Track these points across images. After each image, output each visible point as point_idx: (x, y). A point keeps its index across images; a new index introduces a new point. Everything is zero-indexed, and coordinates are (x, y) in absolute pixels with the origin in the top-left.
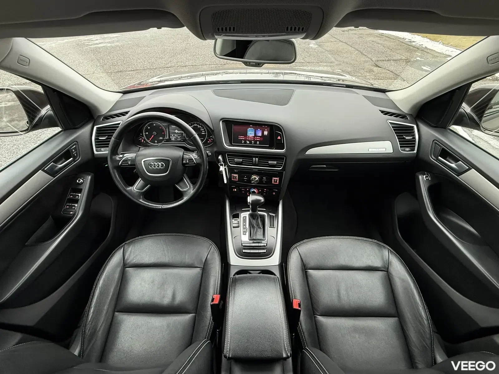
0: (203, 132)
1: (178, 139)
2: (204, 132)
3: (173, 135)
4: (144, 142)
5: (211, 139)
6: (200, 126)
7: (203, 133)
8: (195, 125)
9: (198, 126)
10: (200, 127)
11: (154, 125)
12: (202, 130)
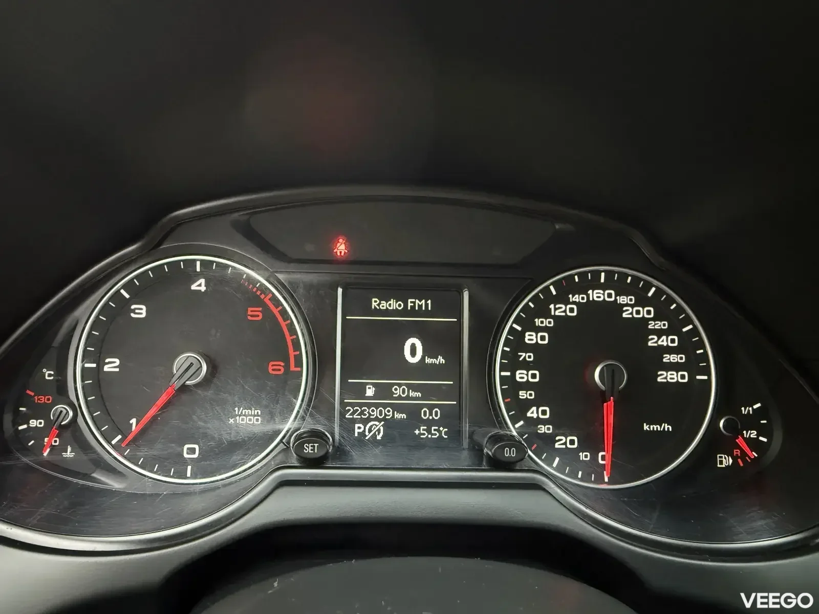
0: (668, 358)
1: (421, 431)
2: (676, 367)
3: (370, 392)
4: (69, 454)
5: (754, 434)
6: (642, 301)
7: (672, 377)
8: (596, 295)
9: (620, 308)
10: (645, 312)
11: (200, 285)
12: (664, 341)
